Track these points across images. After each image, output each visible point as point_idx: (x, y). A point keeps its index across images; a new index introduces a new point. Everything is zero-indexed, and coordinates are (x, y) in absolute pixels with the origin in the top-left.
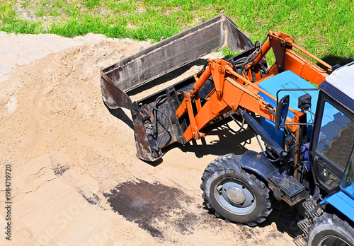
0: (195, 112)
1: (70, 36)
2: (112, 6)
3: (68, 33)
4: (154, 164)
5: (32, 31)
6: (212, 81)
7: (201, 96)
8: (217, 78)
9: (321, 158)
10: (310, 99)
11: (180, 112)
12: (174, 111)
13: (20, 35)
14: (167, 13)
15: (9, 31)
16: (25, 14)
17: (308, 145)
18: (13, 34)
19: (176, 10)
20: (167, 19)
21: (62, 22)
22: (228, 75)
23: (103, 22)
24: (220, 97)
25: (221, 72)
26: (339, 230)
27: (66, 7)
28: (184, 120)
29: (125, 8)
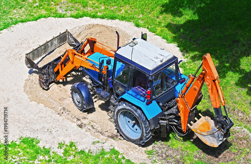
0: (62, 70)
1: (77, 18)
2: (92, 7)
3: (76, 17)
4: (47, 90)
5: (63, 17)
6: (69, 57)
7: (64, 64)
8: (71, 56)
9: (117, 82)
10: (110, 60)
11: (56, 70)
12: (53, 70)
13: (59, 18)
14: (112, 9)
15: (55, 17)
16: (61, 11)
17: (111, 78)
18: (57, 18)
19: (115, 7)
20: (112, 11)
21: (74, 13)
22: (75, 54)
23: (89, 12)
24: (73, 63)
25: (72, 53)
26: (128, 108)
27: (75, 8)
28: (58, 73)
29: (97, 7)
